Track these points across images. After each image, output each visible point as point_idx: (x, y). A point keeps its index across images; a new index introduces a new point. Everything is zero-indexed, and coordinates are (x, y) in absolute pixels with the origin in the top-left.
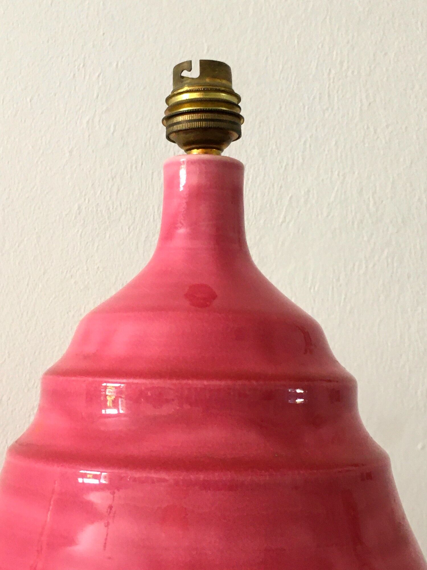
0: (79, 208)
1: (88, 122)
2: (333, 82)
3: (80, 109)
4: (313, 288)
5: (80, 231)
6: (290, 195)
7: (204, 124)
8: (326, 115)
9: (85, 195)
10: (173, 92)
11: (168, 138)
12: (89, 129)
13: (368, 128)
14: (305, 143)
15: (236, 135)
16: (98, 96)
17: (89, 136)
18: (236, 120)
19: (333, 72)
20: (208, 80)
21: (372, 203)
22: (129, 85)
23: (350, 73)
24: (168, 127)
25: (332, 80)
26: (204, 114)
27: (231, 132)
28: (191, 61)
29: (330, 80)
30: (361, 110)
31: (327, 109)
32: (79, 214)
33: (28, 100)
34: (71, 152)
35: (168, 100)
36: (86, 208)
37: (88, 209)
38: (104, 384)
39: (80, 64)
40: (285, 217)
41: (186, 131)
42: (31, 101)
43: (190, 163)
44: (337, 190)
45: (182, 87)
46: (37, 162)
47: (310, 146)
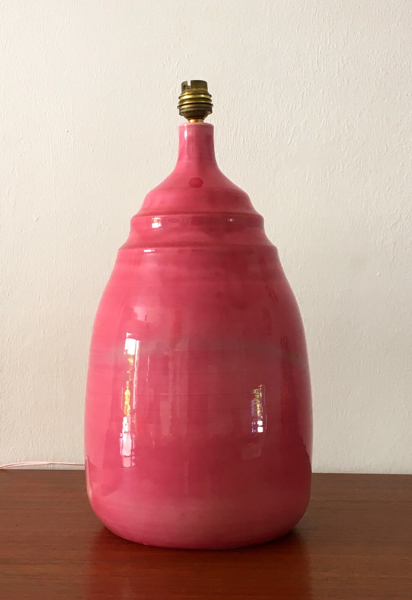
0: (169, 142)
1: (172, 92)
2: (321, 53)
3: (168, 84)
4: (309, 182)
5: (171, 155)
6: (294, 127)
7: (192, 109)
8: (316, 75)
9: (173, 135)
10: (182, 94)
11: (180, 114)
12: (173, 96)
13: (343, 80)
14: (303, 93)
15: (210, 112)
16: (178, 76)
17: (173, 100)
18: (210, 106)
19: (320, 47)
20: (194, 89)
21: (346, 127)
22: (195, 68)
23: (331, 47)
24: (180, 110)
25: (320, 53)
26: (193, 105)
27: (207, 112)
28: (187, 81)
29: (318, 52)
30: (339, 70)
31: (317, 71)
32: (170, 145)
33: (139, 82)
34: (163, 110)
35: (179, 98)
36: (173, 142)
37: (175, 143)
38: (153, 219)
39: (167, 59)
40: (291, 140)
41: (187, 112)
42: (140, 82)
43: (189, 127)
44: (324, 121)
45: (185, 93)
46: (145, 117)
47: (306, 95)
